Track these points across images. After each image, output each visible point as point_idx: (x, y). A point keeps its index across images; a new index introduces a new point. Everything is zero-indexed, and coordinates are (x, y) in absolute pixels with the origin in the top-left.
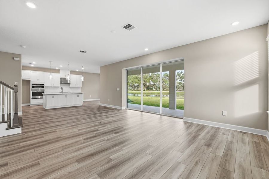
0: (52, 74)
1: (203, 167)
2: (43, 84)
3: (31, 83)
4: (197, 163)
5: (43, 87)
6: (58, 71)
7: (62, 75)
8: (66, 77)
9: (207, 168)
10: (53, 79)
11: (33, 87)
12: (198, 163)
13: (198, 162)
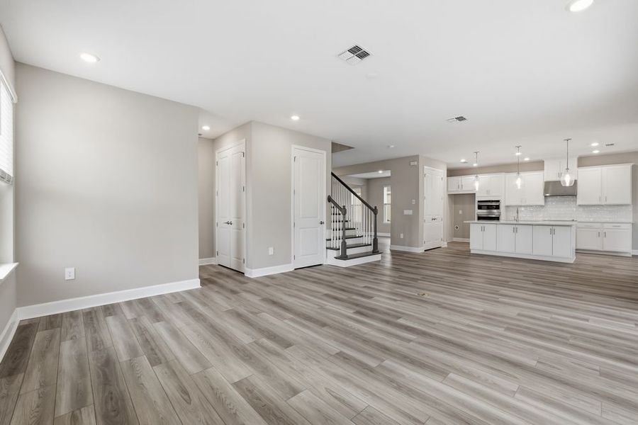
0: (522, 174)
1: (166, 397)
2: (498, 201)
3: (477, 199)
4: (184, 392)
5: (498, 207)
6: (538, 165)
7: (550, 174)
8: (561, 179)
9: (159, 402)
10: (523, 186)
11: (480, 207)
12: (183, 395)
13: (186, 397)
